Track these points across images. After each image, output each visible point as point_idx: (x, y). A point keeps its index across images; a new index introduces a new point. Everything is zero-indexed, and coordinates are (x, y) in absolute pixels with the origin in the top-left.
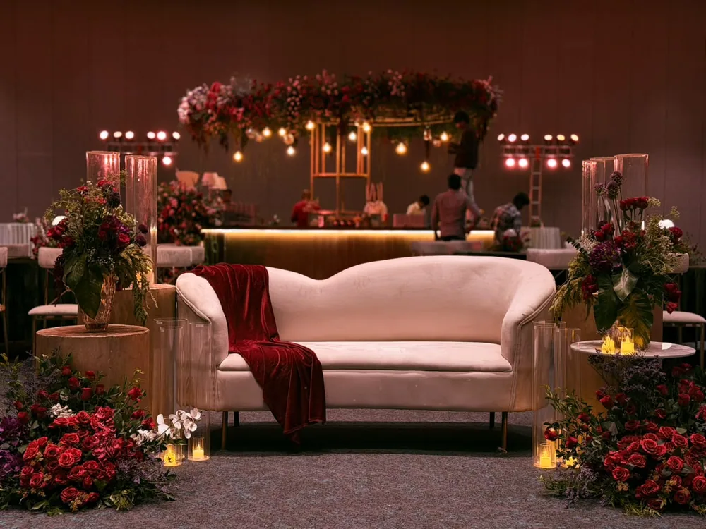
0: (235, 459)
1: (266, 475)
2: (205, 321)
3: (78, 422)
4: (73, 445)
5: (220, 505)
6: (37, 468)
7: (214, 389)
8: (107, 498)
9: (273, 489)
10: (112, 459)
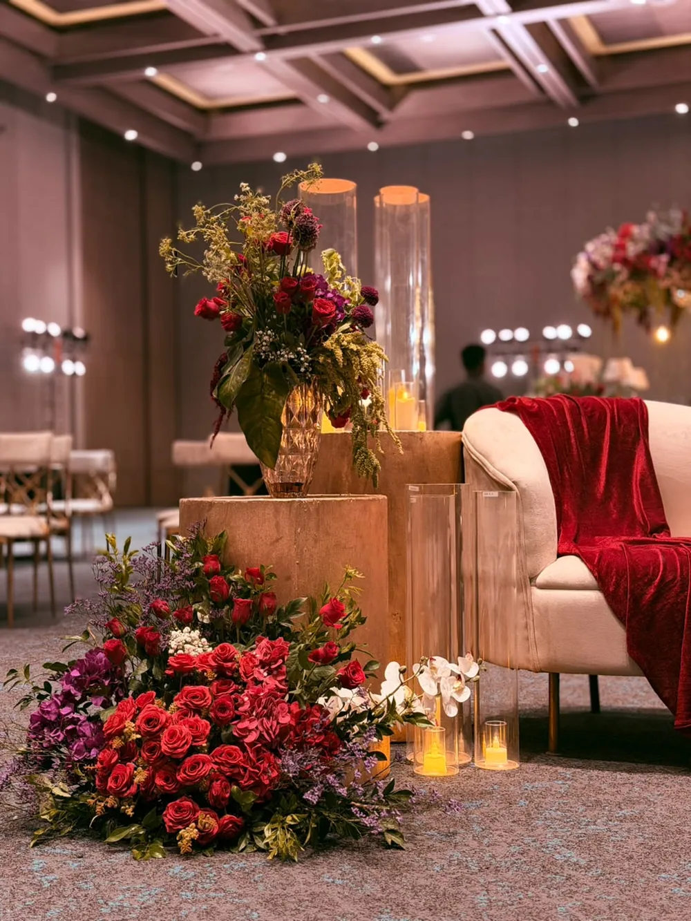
0: (569, 772)
1: (626, 811)
2: (505, 488)
3: (213, 664)
4: (197, 710)
5: (497, 870)
6: (126, 753)
7: (526, 626)
8: (259, 829)
9: (632, 844)
10: (272, 746)
